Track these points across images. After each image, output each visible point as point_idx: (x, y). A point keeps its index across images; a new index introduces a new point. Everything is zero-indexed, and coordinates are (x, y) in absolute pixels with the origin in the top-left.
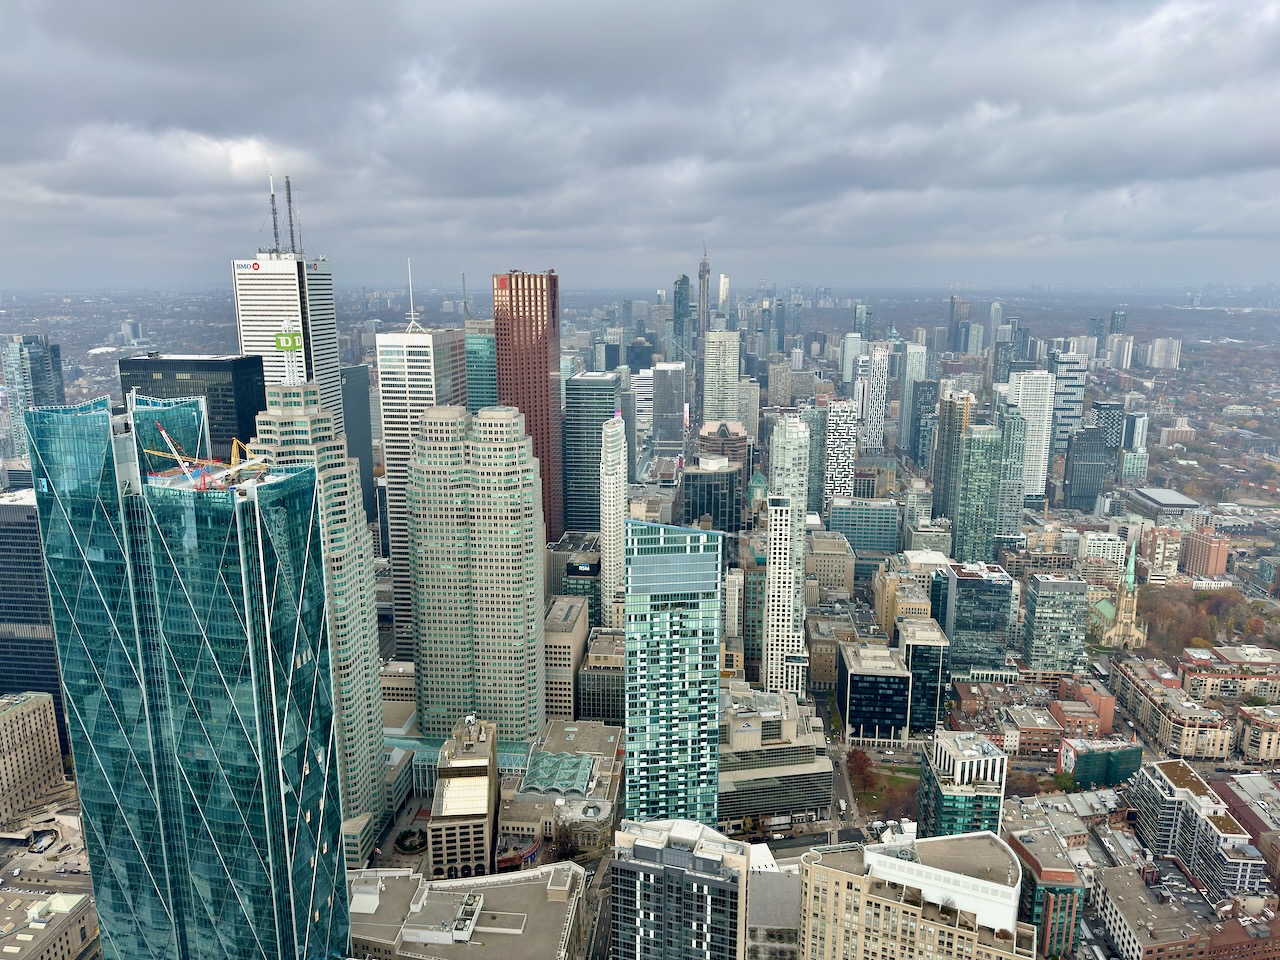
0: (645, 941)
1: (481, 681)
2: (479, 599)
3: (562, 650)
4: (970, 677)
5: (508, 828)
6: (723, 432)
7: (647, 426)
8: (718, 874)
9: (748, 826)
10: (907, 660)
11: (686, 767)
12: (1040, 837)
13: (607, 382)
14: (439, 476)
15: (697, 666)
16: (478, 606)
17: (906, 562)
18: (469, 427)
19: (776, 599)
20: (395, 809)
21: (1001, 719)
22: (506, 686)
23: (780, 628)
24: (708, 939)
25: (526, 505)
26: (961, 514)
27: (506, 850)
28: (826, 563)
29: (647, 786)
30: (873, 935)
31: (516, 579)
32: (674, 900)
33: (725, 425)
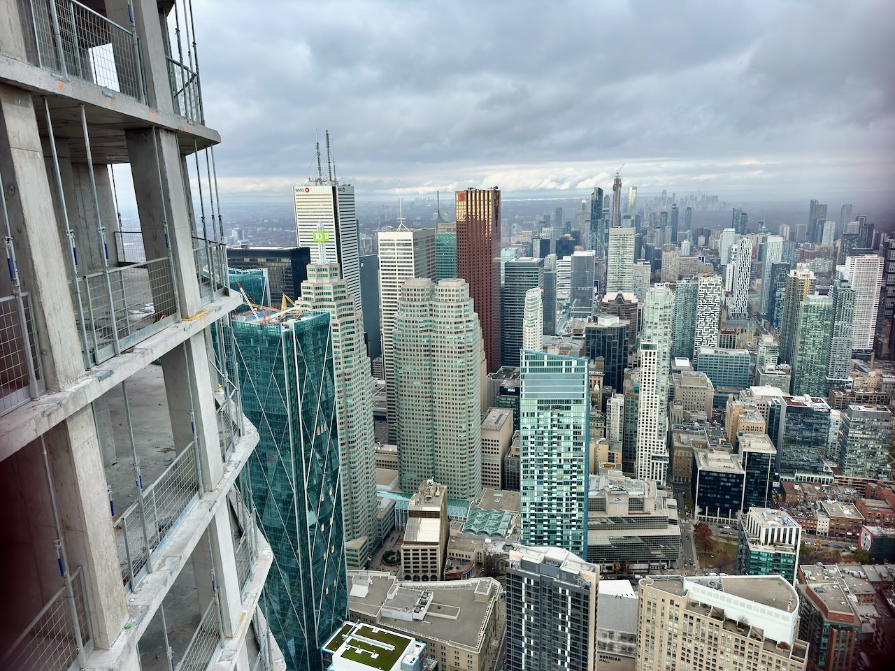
0: (528, 623)
1: (439, 458)
2: (437, 405)
3: (494, 443)
4: (794, 478)
5: (453, 554)
6: (620, 299)
7: (567, 296)
8: (576, 583)
9: (617, 568)
10: (744, 462)
11: (562, 516)
12: (830, 589)
13: (533, 264)
14: (413, 324)
15: (569, 449)
16: (437, 409)
17: (751, 395)
18: (433, 291)
19: (645, 415)
20: (383, 536)
21: (816, 509)
22: (454, 462)
23: (648, 436)
24: (569, 626)
25: (469, 344)
26: (799, 362)
27: (451, 568)
28: (691, 394)
29: (535, 526)
30: (688, 638)
31: (461, 393)
32: (546, 598)
33: (621, 295)
